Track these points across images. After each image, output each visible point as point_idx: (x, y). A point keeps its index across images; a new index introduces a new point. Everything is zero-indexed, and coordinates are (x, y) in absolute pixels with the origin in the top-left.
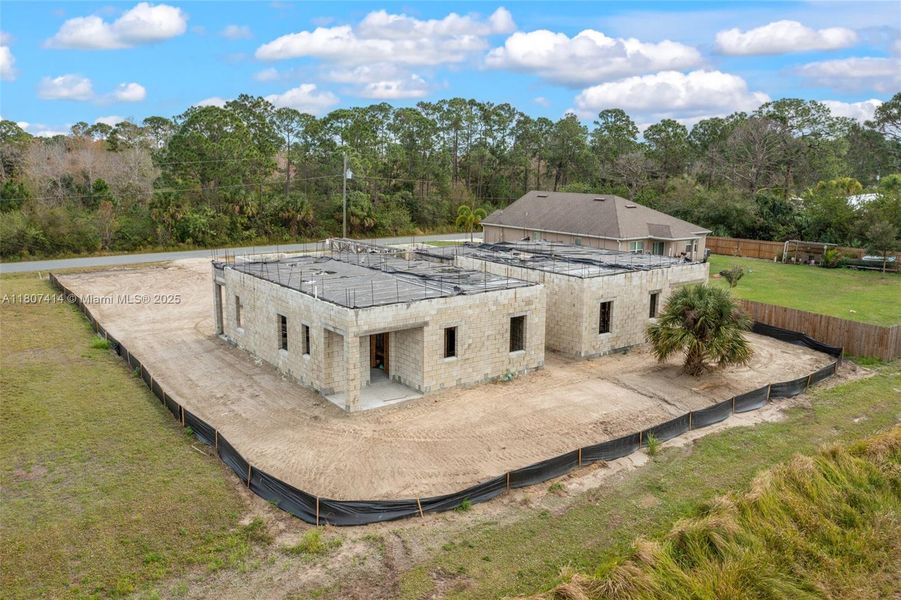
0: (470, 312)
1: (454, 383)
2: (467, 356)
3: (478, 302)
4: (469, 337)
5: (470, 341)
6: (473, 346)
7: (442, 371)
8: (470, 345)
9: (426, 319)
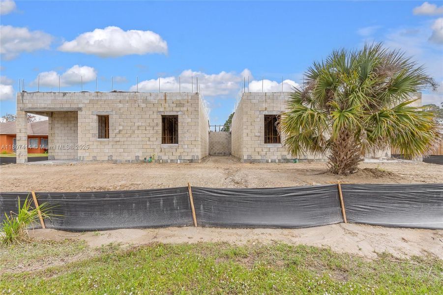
0: (121, 105)
1: (106, 158)
2: (118, 139)
3: (127, 98)
4: (120, 125)
5: (121, 128)
6: (123, 132)
7: (95, 147)
8: (120, 131)
9: (80, 106)
